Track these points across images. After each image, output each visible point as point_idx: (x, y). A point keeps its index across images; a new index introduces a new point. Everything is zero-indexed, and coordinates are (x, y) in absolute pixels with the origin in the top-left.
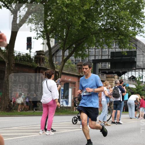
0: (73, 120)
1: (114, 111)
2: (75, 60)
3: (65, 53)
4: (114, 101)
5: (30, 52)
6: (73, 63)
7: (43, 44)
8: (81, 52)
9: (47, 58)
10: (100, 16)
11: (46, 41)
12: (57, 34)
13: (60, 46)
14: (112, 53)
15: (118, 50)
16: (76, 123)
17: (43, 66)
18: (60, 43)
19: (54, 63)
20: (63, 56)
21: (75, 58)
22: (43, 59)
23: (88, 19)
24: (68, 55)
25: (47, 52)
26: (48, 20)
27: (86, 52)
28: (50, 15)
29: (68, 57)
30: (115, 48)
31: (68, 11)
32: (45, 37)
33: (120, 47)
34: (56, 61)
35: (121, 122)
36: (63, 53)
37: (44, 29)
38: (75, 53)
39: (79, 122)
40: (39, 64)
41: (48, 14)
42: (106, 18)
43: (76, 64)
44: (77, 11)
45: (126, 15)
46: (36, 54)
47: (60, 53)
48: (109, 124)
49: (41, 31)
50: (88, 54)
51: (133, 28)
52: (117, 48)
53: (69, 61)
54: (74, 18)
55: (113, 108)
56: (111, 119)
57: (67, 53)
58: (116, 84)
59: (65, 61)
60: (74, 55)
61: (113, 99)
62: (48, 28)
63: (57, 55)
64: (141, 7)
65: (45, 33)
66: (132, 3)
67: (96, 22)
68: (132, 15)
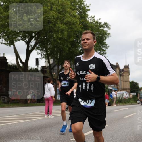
3: (59, 67)
5: (38, 67)
7: (46, 62)
9: (48, 71)
10: (80, 44)
11: (47, 61)
12: (54, 56)
13: (56, 63)
16: (67, 110)
17: (46, 75)
18: (56, 61)
19: (53, 73)
20: (58, 69)
22: (46, 71)
23: (72, 47)
24: (61, 68)
25: (48, 67)
26: (48, 47)
28: (50, 45)
31: (60, 42)
32: (47, 58)
36: (58, 67)
41: (48, 44)
44: (66, 42)
46: (41, 68)
47: (57, 67)
49: (44, 54)
51: (99, 52)
54: (64, 46)
62: (48, 52)
63: (54, 69)
64: (104, 39)
65: (47, 56)
66: (98, 36)
67: (77, 48)
68: (99, 44)
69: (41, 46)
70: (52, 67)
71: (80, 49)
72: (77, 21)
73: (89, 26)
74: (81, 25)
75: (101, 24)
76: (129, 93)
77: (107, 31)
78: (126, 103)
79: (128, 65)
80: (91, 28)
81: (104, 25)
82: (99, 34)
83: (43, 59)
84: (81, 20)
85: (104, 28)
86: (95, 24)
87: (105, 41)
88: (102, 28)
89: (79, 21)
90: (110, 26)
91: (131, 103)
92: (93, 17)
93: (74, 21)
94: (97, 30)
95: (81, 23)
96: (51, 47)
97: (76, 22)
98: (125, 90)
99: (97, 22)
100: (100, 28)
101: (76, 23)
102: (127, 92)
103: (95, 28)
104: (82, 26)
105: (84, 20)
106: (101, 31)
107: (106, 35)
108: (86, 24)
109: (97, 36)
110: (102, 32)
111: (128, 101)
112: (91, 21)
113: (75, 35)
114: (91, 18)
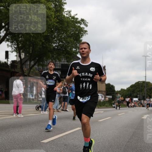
0: (36, 107)
1: (63, 103)
2: (38, 68)
4: (63, 96)
5: (8, 61)
6: (36, 70)
7: (16, 56)
8: (42, 63)
9: (19, 66)
10: (54, 40)
11: (18, 54)
12: (26, 50)
13: (27, 58)
14: (62, 65)
15: (66, 63)
16: (38, 109)
17: (16, 70)
18: (28, 56)
19: (24, 69)
20: (30, 65)
21: (38, 66)
22: (16, 66)
23: (46, 42)
24: (33, 64)
25: (19, 61)
26: (20, 40)
27: (45, 63)
28: (21, 37)
29: (33, 66)
30: (64, 62)
31: (33, 36)
32: (18, 52)
33: (67, 61)
34: (25, 67)
35: (67, 110)
36: (30, 63)
37: (17, 46)
38: (38, 63)
39: (40, 109)
40: (13, 69)
41: (20, 36)
42: (58, 41)
43: (38, 70)
45: (71, 41)
46: (11, 62)
47: (28, 63)
48: (60, 111)
49: (14, 47)
50: (46, 64)
51: (75, 49)
52: (65, 62)
53: (34, 68)
54: (37, 40)
55: (62, 101)
56: (61, 108)
57: (32, 63)
58: (65, 85)
59: (31, 68)
60: (37, 64)
61: (62, 95)
62: (20, 46)
63: (26, 64)
64: (80, 36)
65: (17, 49)
66: (75, 33)
67: (51, 44)
68: (74, 41)
69: (11, 37)
70: (23, 62)
71: (54, 45)
72: (53, 14)
73: (65, 21)
74: (56, 19)
75: (77, 20)
76: (105, 96)
77: (84, 28)
78: (101, 106)
79: (105, 66)
80: (67, 23)
81: (81, 21)
82: (76, 30)
83: (14, 52)
84: (57, 13)
85: (81, 24)
86: (71, 19)
87: (81, 39)
88: (79, 25)
89: (55, 14)
90: (87, 23)
91: (107, 106)
92: (70, 12)
93: (49, 14)
94: (73, 26)
95: (57, 17)
96: (23, 40)
97: (51, 15)
98: (101, 93)
99: (73, 18)
100: (77, 24)
101: (50, 17)
102: (102, 95)
103: (71, 23)
104: (58, 21)
105: (60, 13)
106: (77, 27)
107: (83, 32)
108: (62, 18)
109: (73, 32)
110: (79, 29)
111: (103, 104)
112: (68, 16)
113: (49, 30)
114: (67, 12)
